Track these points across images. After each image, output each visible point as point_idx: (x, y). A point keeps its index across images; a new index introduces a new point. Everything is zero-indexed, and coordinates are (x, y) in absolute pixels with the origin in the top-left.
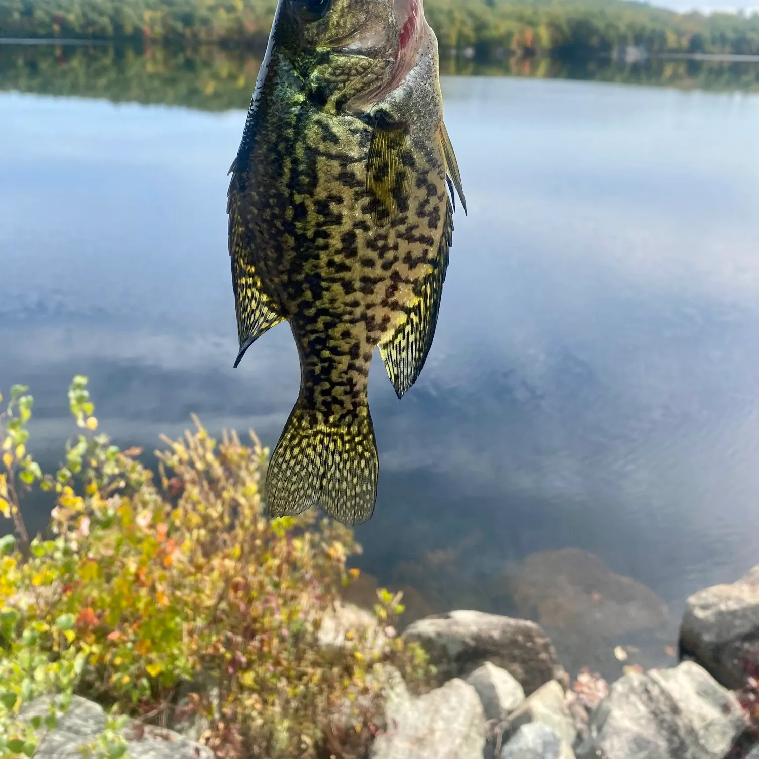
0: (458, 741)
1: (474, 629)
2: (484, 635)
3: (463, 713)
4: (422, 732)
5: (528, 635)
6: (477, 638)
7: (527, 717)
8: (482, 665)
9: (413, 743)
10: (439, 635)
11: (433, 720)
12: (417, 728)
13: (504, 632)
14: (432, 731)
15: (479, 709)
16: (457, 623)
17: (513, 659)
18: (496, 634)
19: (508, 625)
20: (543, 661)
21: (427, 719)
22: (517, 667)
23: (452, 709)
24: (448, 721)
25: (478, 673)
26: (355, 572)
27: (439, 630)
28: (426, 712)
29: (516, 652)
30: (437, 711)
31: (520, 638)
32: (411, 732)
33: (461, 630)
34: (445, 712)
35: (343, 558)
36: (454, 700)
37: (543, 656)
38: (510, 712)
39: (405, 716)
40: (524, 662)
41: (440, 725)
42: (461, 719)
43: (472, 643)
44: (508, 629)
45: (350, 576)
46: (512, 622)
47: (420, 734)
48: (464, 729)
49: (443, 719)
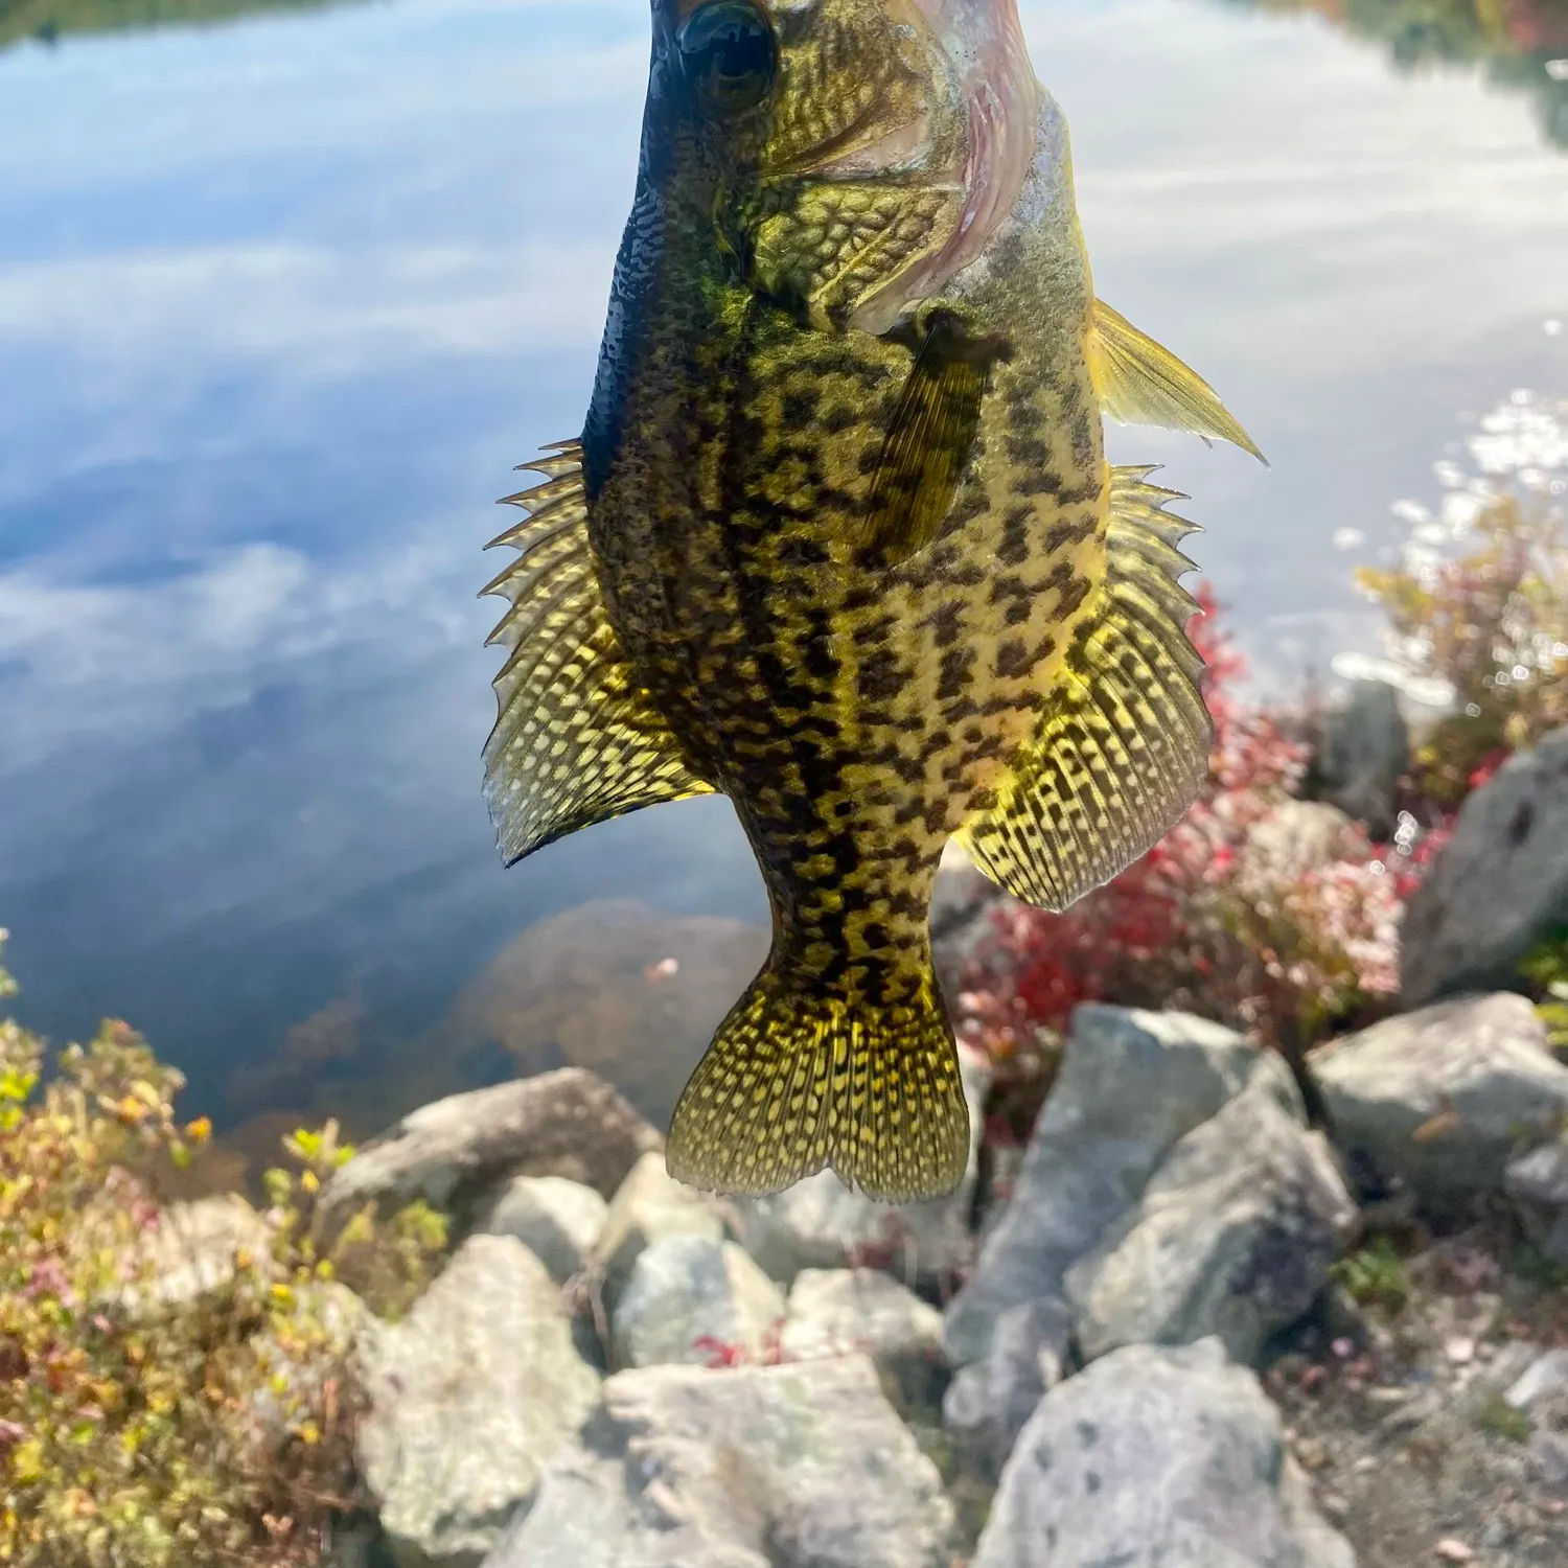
0: (530, 1346)
1: (467, 1132)
2: (491, 1133)
3: (515, 1292)
4: (451, 1367)
5: (572, 1095)
6: (478, 1146)
7: (636, 1241)
8: (510, 1188)
9: (441, 1400)
10: (401, 1174)
11: (461, 1337)
12: (435, 1368)
13: (527, 1110)
14: (470, 1358)
15: (539, 1272)
16: (429, 1136)
17: (558, 1151)
18: (514, 1122)
19: (530, 1095)
20: (615, 1130)
21: (449, 1341)
22: (571, 1163)
23: (492, 1297)
24: (491, 1322)
25: (507, 1207)
26: (201, 1127)
27: (398, 1164)
28: (439, 1329)
29: (561, 1136)
30: (462, 1317)
31: (560, 1108)
32: (430, 1380)
33: (443, 1145)
34: (478, 1308)
35: (167, 1110)
36: (487, 1279)
37: (611, 1120)
38: (595, 1249)
39: (401, 1359)
40: (579, 1148)
41: (479, 1338)
42: (516, 1306)
43: (471, 1159)
44: (532, 1102)
45: (191, 1141)
46: (537, 1084)
47: (449, 1375)
48: (531, 1322)
49: (481, 1323)
